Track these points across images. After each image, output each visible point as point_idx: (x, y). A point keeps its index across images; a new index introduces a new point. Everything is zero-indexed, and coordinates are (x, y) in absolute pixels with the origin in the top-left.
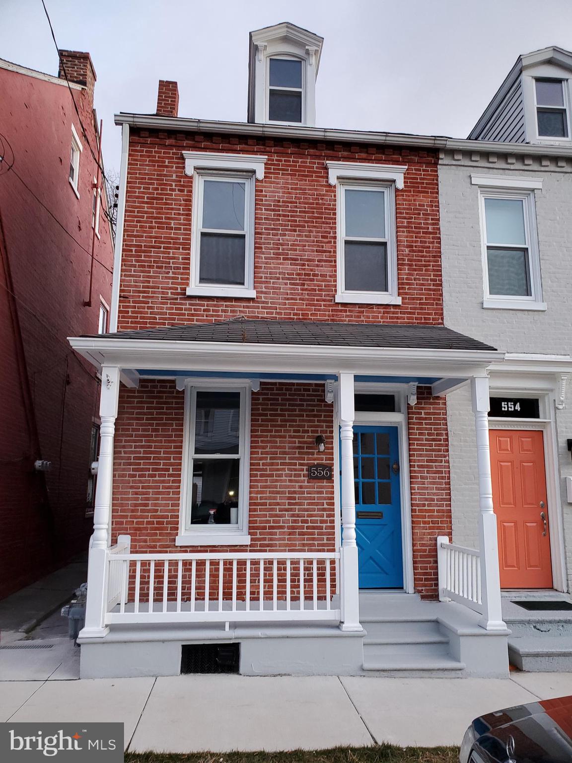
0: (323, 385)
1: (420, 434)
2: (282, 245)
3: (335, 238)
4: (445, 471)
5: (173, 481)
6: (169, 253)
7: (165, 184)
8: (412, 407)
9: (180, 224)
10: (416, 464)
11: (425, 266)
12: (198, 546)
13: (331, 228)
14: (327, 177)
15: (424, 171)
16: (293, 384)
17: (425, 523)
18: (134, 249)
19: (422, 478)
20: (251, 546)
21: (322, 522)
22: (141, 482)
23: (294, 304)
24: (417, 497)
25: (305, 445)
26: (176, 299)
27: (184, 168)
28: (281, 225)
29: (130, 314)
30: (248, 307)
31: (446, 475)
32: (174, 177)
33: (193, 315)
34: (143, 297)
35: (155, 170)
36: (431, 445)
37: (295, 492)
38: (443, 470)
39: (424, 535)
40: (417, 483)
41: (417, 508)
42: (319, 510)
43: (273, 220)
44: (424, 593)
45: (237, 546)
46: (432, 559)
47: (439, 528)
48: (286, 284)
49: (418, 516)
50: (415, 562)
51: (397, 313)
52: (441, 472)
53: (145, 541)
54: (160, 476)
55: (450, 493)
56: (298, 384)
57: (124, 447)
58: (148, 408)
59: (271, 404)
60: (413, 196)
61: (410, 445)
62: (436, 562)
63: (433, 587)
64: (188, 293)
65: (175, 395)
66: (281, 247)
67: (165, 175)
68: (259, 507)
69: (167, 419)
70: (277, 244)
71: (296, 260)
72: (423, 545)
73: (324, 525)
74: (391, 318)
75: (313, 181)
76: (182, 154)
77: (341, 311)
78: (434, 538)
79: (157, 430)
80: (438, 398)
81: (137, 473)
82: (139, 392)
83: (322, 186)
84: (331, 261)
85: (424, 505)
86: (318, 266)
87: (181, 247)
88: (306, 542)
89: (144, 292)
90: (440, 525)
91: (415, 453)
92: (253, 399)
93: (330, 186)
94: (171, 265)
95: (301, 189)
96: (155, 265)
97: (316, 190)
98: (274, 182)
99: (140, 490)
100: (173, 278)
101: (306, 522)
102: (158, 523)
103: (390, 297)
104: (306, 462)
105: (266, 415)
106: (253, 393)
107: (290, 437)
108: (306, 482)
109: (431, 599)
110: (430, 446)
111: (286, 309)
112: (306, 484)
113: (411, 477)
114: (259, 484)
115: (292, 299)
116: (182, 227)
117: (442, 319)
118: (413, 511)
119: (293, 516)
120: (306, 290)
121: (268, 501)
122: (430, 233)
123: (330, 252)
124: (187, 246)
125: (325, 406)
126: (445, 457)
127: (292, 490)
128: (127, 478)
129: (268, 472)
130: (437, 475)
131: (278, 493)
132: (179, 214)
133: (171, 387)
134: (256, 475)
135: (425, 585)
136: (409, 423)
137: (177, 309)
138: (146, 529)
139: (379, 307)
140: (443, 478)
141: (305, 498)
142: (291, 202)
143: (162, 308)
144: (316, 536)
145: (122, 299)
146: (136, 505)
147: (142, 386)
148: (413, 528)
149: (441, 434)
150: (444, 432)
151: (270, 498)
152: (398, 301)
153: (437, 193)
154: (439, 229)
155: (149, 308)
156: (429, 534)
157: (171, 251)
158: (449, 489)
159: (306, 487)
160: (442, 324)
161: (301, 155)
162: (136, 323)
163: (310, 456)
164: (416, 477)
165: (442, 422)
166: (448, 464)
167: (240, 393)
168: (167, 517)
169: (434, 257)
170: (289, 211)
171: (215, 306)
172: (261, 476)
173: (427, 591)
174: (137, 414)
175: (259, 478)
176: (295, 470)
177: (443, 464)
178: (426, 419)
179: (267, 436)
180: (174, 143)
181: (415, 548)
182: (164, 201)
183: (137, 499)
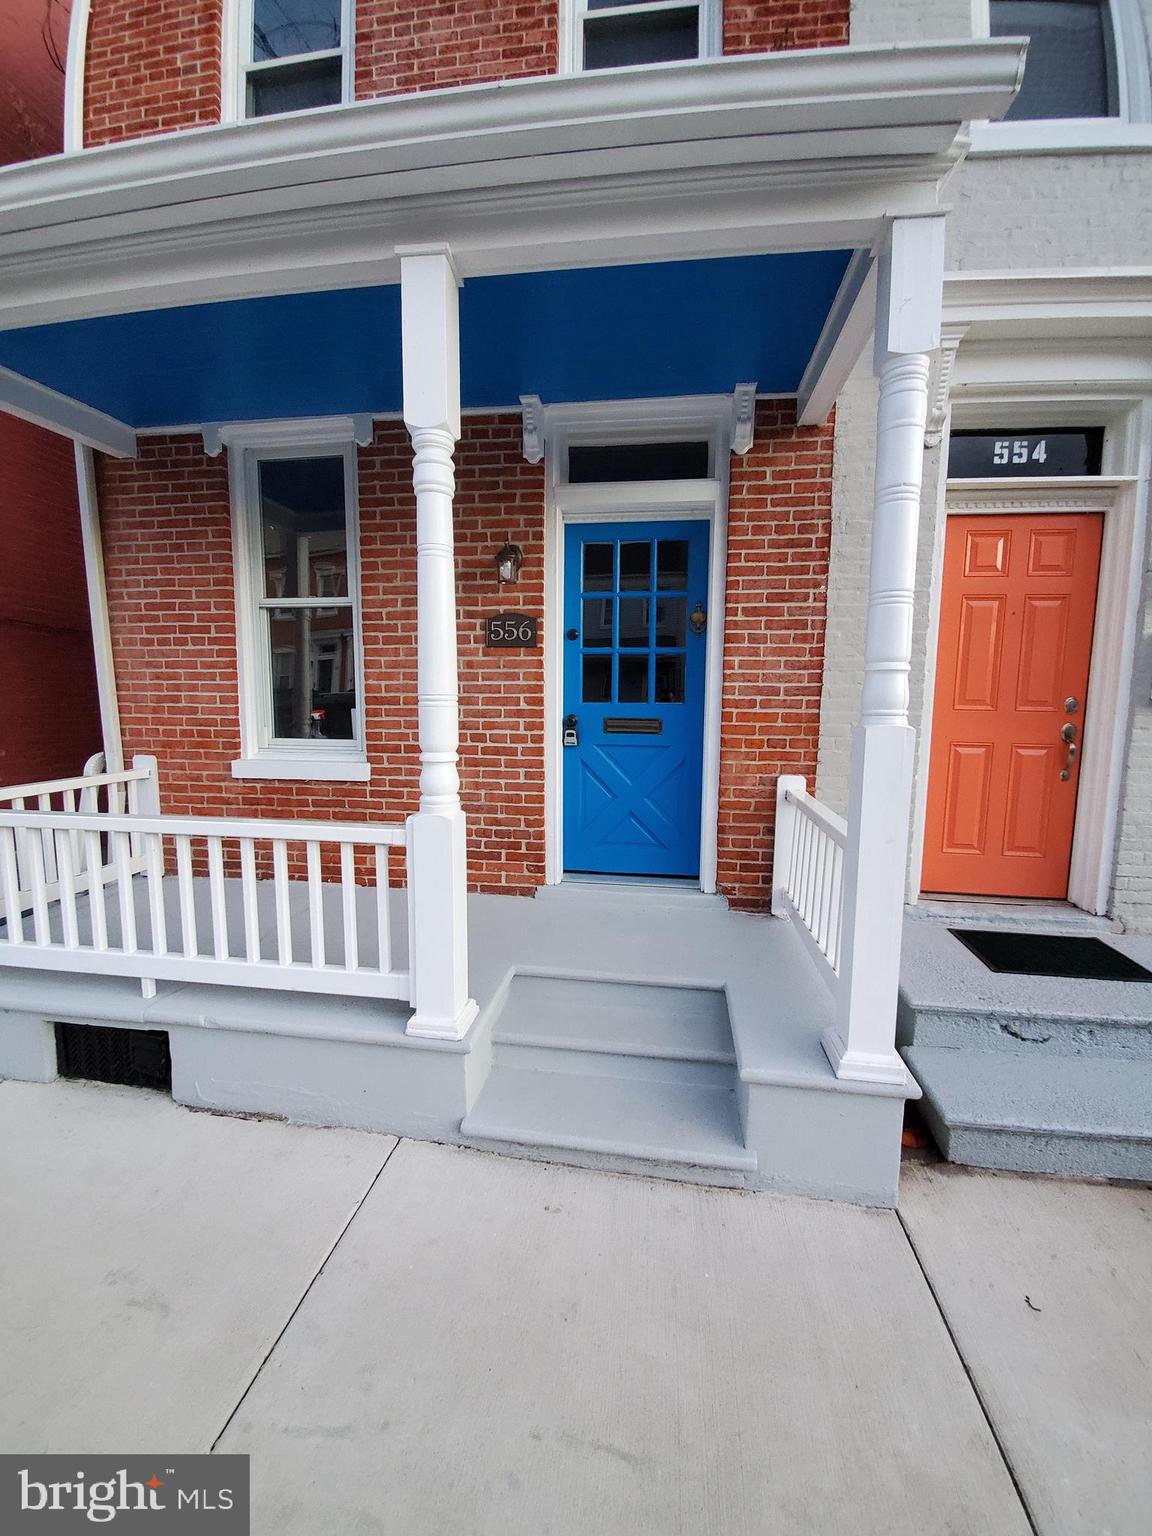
1: (758, 530)
4: (813, 621)
5: (220, 653)
8: (740, 460)
10: (740, 606)
17: (751, 744)
19: (753, 639)
20: (372, 782)
21: (515, 739)
22: (163, 654)
24: (737, 684)
25: (478, 571)
31: (816, 632)
36: (783, 558)
38: (810, 618)
39: (747, 771)
40: (738, 652)
41: (735, 711)
42: (509, 714)
44: (738, 895)
45: (346, 782)
46: (761, 825)
47: (784, 757)
49: (735, 730)
50: (721, 830)
52: (804, 625)
53: (182, 767)
54: (195, 642)
55: (821, 675)
57: (126, 584)
58: (159, 501)
61: (728, 559)
62: (771, 831)
63: (760, 885)
68: (383, 707)
69: (196, 522)
72: (743, 793)
73: (520, 746)
78: (772, 778)
79: (178, 548)
81: (156, 637)
82: (140, 466)
85: (752, 704)
88: (481, 780)
90: (788, 749)
91: (740, 578)
92: (361, 467)
99: (164, 670)
102: (201, 734)
104: (480, 608)
105: (390, 502)
106: (361, 451)
108: (481, 654)
109: (752, 909)
110: (780, 561)
112: (481, 658)
113: (727, 639)
114: (386, 659)
118: (725, 717)
121: (402, 695)
126: (817, 585)
128: (139, 647)
129: (400, 634)
130: (792, 632)
133: (195, 451)
134: (375, 641)
135: (741, 880)
136: (731, 504)
138: (180, 744)
144: (502, 769)
146: (159, 699)
147: (144, 453)
148: (722, 755)
149: (812, 529)
150: (821, 522)
156: (759, 769)
158: (821, 665)
159: (482, 665)
163: (490, 595)
164: (738, 639)
165: (817, 495)
166: (823, 604)
167: (342, 456)
168: (213, 723)
172: (387, 640)
173: (745, 891)
174: (143, 513)
175: (381, 646)
177: (810, 603)
178: (774, 489)
179: (393, 553)
181: (723, 799)
183: (159, 688)
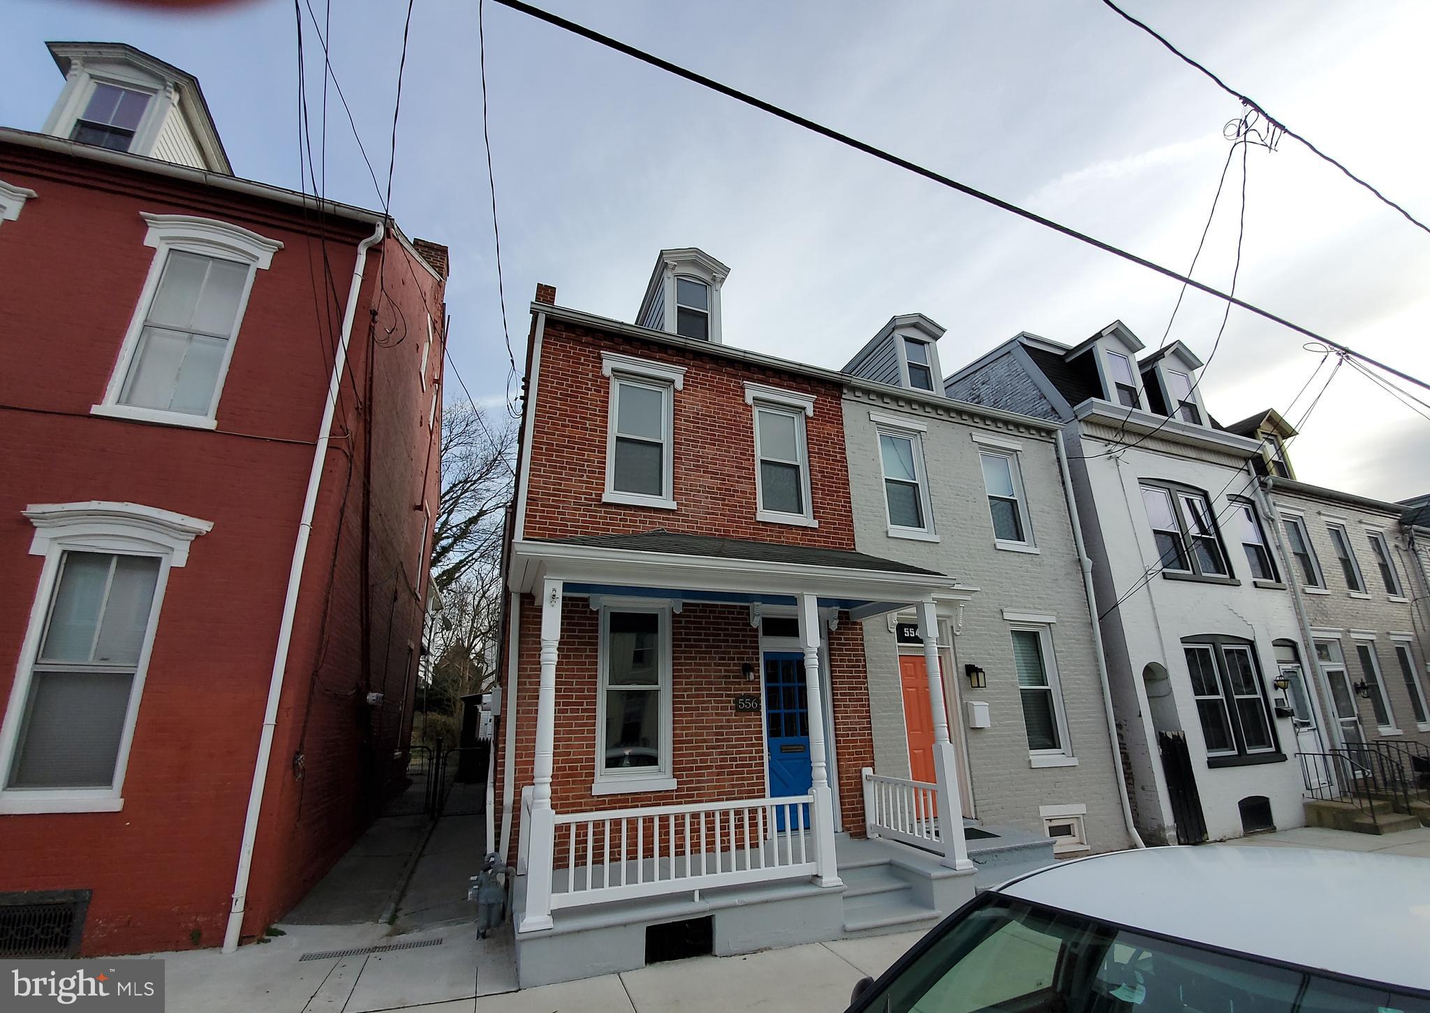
0: (748, 608)
1: (842, 660)
2: (701, 457)
3: (753, 456)
4: (865, 699)
5: (588, 718)
6: (584, 455)
7: (580, 382)
8: (833, 632)
9: (596, 425)
10: (838, 692)
11: (836, 492)
12: (618, 794)
13: (749, 446)
14: (744, 397)
15: (829, 402)
16: (717, 606)
17: (849, 754)
18: (544, 447)
19: (845, 706)
20: (676, 792)
21: (751, 759)
23: (716, 519)
24: (841, 727)
25: (731, 674)
26: (591, 505)
27: (601, 368)
28: (701, 438)
29: (538, 519)
30: (668, 519)
31: (866, 703)
32: (590, 376)
33: (608, 524)
34: (553, 501)
35: (569, 366)
37: (722, 727)
38: (863, 697)
39: (849, 767)
40: (840, 712)
41: (842, 739)
42: (748, 746)
43: (692, 431)
44: (851, 830)
45: (661, 791)
46: (857, 793)
47: (863, 759)
48: (707, 498)
49: (842, 748)
51: (814, 536)
52: (862, 700)
54: (573, 711)
55: (870, 721)
56: (722, 606)
59: (695, 628)
60: (822, 424)
61: (832, 672)
62: (862, 796)
63: (861, 823)
64: (604, 500)
65: (588, 615)
66: (701, 459)
67: (581, 373)
68: (684, 745)
69: (580, 643)
70: (697, 456)
71: (717, 474)
72: (849, 778)
73: (753, 762)
74: (809, 540)
75: (730, 398)
76: (599, 354)
77: (762, 530)
78: (859, 769)
80: (855, 623)
83: (740, 404)
84: (750, 479)
85: (847, 736)
86: (738, 482)
87: (597, 449)
88: (735, 783)
89: (555, 495)
90: (863, 756)
91: (837, 680)
92: (674, 622)
93: (746, 405)
94: (585, 468)
95: (719, 405)
96: (568, 466)
97: (734, 407)
98: (693, 395)
100: (587, 482)
101: (734, 759)
102: (569, 769)
103: (806, 519)
104: (732, 692)
105: (689, 640)
106: (674, 615)
107: (716, 665)
108: (733, 716)
109: (861, 838)
110: (850, 673)
111: (707, 524)
113: (834, 706)
114: (684, 719)
115: (713, 514)
116: (598, 429)
117: (854, 545)
118: (837, 742)
119: (721, 753)
120: (727, 505)
121: (694, 738)
122: (839, 461)
123: (749, 469)
124: (603, 450)
125: (750, 630)
126: (864, 684)
127: (720, 724)
129: (694, 705)
130: (858, 703)
131: (704, 728)
132: (595, 415)
133: (583, 606)
134: (681, 709)
135: (853, 822)
136: (830, 650)
137: (591, 516)
139: (799, 529)
140: (863, 706)
141: (733, 733)
142: (710, 416)
143: (574, 515)
144: (745, 775)
145: (529, 501)
148: (838, 760)
149: (860, 661)
150: (862, 658)
151: (696, 735)
152: (815, 524)
153: (842, 424)
154: (846, 458)
155: (559, 513)
156: (854, 765)
157: (586, 453)
158: (870, 717)
159: (734, 721)
160: (855, 549)
161: (719, 372)
162: (544, 529)
163: (737, 686)
164: (839, 706)
165: (859, 647)
166: (867, 691)
167: (657, 615)
168: (581, 761)
169: (843, 484)
170: (709, 425)
171: (633, 515)
172: (686, 709)
173: (855, 828)
175: (683, 712)
176: (722, 702)
177: (863, 691)
178: (845, 644)
180: (591, 342)
181: (841, 782)
182: (579, 399)
